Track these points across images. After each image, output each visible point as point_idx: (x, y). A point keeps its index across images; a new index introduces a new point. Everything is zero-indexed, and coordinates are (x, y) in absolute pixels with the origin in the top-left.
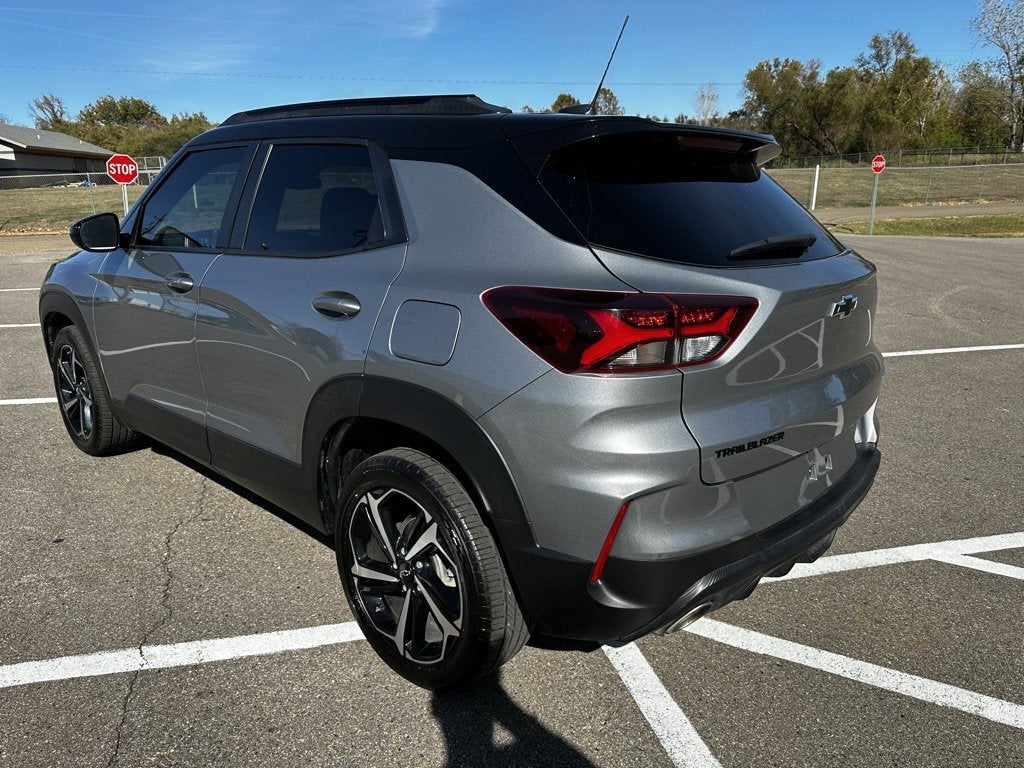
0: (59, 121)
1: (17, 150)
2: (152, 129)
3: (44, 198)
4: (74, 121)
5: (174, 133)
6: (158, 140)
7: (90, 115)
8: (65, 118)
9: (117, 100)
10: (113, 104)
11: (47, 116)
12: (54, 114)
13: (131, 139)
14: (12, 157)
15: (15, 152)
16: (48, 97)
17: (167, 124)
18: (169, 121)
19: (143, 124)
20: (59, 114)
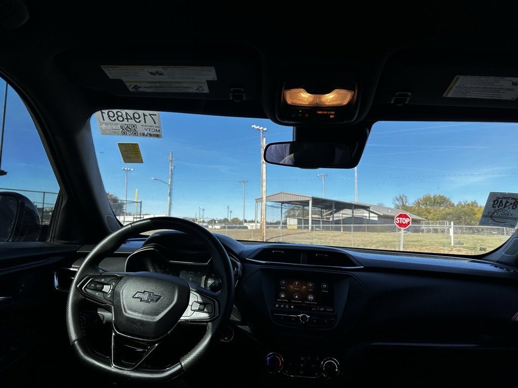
0: (403, 205)
1: (379, 216)
2: (447, 209)
3: (380, 236)
4: (410, 206)
5: (457, 211)
6: (449, 214)
7: (419, 203)
8: (407, 204)
9: (432, 196)
10: (430, 198)
11: (399, 203)
12: (403, 203)
13: (436, 213)
14: (376, 219)
15: (378, 217)
16: (402, 196)
17: (455, 207)
18: (456, 205)
19: (442, 206)
20: (405, 203)
